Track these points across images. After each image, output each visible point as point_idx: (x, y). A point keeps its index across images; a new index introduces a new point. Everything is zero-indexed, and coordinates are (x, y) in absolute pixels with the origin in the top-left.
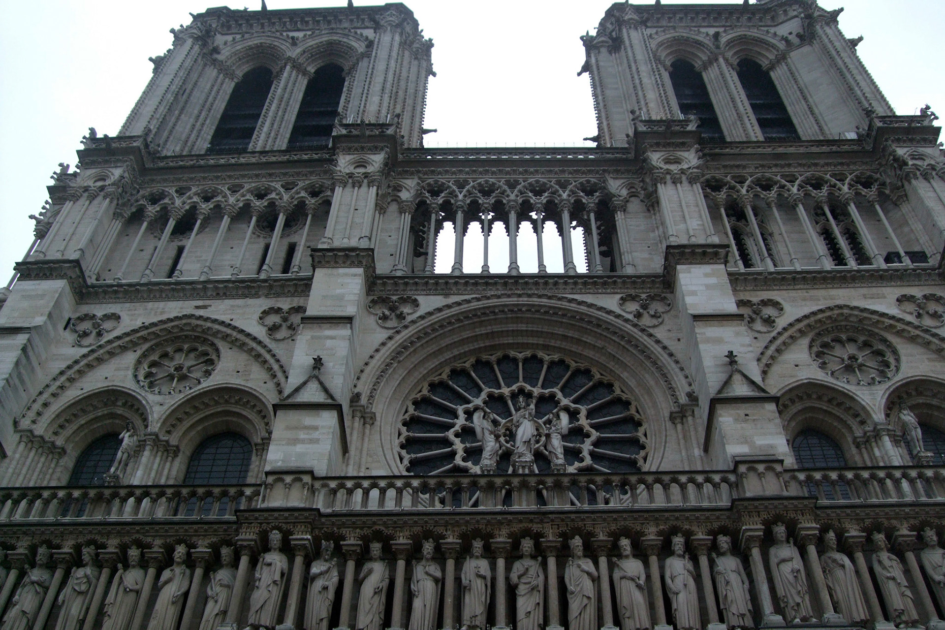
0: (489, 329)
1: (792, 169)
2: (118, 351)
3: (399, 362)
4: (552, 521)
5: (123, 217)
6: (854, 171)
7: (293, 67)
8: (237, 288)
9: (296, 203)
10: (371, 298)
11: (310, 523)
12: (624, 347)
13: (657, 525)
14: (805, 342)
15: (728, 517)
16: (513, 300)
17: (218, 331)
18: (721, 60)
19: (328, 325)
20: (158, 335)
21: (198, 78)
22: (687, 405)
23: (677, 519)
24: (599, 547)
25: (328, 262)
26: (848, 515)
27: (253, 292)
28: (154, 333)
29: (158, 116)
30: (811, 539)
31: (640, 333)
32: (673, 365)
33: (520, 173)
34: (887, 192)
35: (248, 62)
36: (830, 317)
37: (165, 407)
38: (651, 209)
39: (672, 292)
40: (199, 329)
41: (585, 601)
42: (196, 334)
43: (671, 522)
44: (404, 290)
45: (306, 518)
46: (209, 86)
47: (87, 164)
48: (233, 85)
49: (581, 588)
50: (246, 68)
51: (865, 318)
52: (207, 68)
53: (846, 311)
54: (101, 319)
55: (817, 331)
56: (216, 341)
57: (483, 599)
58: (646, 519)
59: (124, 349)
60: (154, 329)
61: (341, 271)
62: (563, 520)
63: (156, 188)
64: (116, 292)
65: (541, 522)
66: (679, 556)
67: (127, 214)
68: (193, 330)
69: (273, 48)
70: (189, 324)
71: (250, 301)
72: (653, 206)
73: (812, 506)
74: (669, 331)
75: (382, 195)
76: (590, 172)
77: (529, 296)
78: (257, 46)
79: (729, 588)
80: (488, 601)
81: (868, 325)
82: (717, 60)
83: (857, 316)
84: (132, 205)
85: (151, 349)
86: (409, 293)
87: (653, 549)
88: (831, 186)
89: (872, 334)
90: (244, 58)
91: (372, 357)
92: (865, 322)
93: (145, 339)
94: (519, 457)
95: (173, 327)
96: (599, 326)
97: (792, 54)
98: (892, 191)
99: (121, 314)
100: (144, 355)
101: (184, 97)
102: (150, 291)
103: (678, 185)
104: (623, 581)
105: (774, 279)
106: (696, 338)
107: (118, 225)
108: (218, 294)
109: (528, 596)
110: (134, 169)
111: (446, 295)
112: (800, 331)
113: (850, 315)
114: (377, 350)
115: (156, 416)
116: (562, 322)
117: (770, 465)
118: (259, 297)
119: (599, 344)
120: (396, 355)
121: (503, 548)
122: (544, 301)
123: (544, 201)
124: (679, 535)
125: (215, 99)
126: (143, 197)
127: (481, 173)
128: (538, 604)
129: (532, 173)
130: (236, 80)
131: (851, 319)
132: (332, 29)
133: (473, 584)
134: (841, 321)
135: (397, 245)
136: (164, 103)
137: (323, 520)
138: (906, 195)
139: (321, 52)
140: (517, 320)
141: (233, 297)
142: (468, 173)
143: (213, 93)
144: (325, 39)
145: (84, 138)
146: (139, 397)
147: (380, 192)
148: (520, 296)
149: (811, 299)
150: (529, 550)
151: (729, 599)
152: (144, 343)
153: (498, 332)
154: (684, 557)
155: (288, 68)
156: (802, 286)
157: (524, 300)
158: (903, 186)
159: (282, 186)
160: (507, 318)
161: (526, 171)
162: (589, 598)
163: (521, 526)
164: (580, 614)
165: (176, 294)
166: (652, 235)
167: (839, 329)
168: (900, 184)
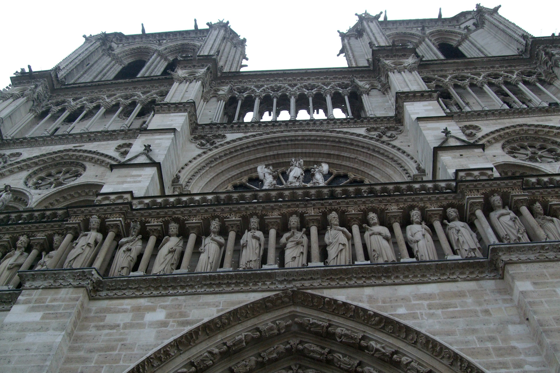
0: (275, 152)
1: (478, 70)
2: (16, 170)
3: (211, 167)
4: (314, 205)
5: (36, 112)
6: (519, 69)
7: (159, 55)
8: (103, 135)
9: (150, 100)
10: (193, 136)
11: (123, 214)
12: (370, 155)
13: (398, 205)
14: (499, 145)
15: (454, 198)
16: (293, 133)
17: (87, 157)
18: (427, 40)
19: (158, 134)
20: (46, 162)
21: (99, 59)
22: (417, 175)
23: (413, 200)
24: (352, 218)
25: (164, 110)
26: (549, 193)
27: (114, 137)
28: (43, 160)
29: (68, 68)
30: (522, 202)
31: (381, 144)
32: (406, 158)
33: (298, 80)
34: (543, 78)
35: (131, 57)
36: (514, 131)
37: (42, 196)
38: (385, 92)
39: (403, 125)
40: (74, 158)
41: (341, 247)
42: (72, 161)
43: (409, 203)
44: (217, 131)
45: (121, 209)
46: (105, 64)
47: (16, 84)
48: (121, 67)
49: (338, 240)
50: (130, 60)
51: (539, 130)
52: (105, 57)
53: (525, 128)
54: (9, 156)
55: (506, 140)
56: (84, 163)
57: (257, 251)
58: (388, 201)
59: (21, 169)
60: (43, 158)
61: (172, 114)
62: (322, 204)
63: (60, 98)
64: (21, 142)
65: (306, 206)
66: (417, 223)
67: (40, 111)
68: (70, 158)
69: (147, 49)
70: (68, 155)
71: (110, 142)
72: (386, 90)
73: (520, 184)
74: (402, 142)
75: (206, 92)
76: (344, 78)
77: (303, 130)
78: (138, 48)
79: (460, 234)
80: (261, 254)
81: (543, 135)
82: (424, 40)
83: (533, 130)
84: (43, 107)
85: (41, 170)
86: (220, 133)
87: (395, 218)
88: (504, 77)
89: (545, 140)
90: (129, 54)
91: (190, 162)
92: (539, 133)
93: (36, 164)
94: (291, 184)
95: (56, 157)
96: (352, 144)
97: (471, 35)
98: (546, 76)
99: (23, 153)
100: (35, 173)
101: (88, 66)
102: (44, 140)
103: (402, 73)
104: (372, 237)
105: (472, 115)
106: (420, 129)
107: (31, 116)
108: (90, 140)
109: (294, 248)
110: (46, 87)
111: (245, 132)
112: (494, 138)
113: (528, 130)
114: (195, 159)
115: (34, 200)
116: (326, 145)
117: (483, 171)
118: (118, 139)
119: (353, 156)
120: (209, 162)
121: (274, 222)
122: (314, 133)
123: (314, 93)
124: (416, 209)
125: (108, 71)
126: (51, 103)
127: (272, 81)
128: (302, 253)
129: (305, 80)
130: (123, 66)
131: (530, 132)
132: (184, 37)
133: (249, 243)
134: (522, 134)
135: (214, 115)
136: (73, 63)
137: (134, 212)
138: (556, 77)
139: (177, 50)
140: (296, 146)
141: (100, 141)
142: (263, 82)
143: (107, 68)
144: (179, 43)
145: (17, 72)
146: (25, 192)
147: (205, 91)
148: (296, 131)
149: (499, 123)
150: (296, 223)
151: (461, 241)
152: (35, 167)
153: (281, 154)
154: (421, 224)
155: (155, 55)
156: (492, 118)
157: (300, 133)
158: (553, 72)
159: (142, 93)
160: (288, 145)
161: (302, 79)
162: (344, 245)
163: (289, 209)
164: (337, 256)
165: (62, 141)
166: (387, 104)
167: (522, 139)
168: (551, 71)
